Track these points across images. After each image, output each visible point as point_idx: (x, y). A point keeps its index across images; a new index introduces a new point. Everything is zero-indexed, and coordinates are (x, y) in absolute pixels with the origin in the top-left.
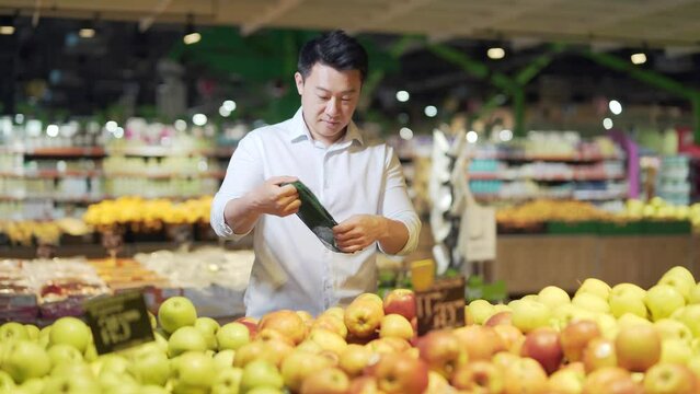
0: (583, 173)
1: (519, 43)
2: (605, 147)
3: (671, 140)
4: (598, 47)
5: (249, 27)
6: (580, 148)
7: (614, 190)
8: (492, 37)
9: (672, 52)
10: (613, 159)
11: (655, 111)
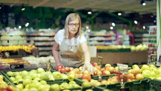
0: (107, 39)
1: (94, 10)
2: (112, 33)
3: (125, 32)
4: (111, 12)
5: (35, 7)
6: (106, 33)
7: (114, 42)
8: (89, 9)
9: (126, 13)
10: (113, 36)
11: (122, 25)
